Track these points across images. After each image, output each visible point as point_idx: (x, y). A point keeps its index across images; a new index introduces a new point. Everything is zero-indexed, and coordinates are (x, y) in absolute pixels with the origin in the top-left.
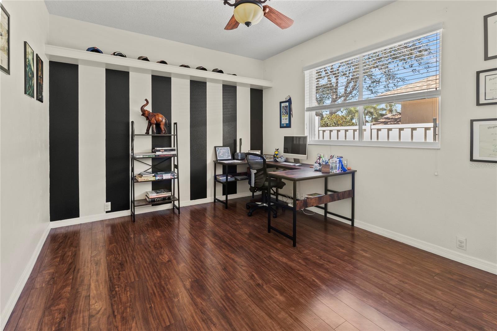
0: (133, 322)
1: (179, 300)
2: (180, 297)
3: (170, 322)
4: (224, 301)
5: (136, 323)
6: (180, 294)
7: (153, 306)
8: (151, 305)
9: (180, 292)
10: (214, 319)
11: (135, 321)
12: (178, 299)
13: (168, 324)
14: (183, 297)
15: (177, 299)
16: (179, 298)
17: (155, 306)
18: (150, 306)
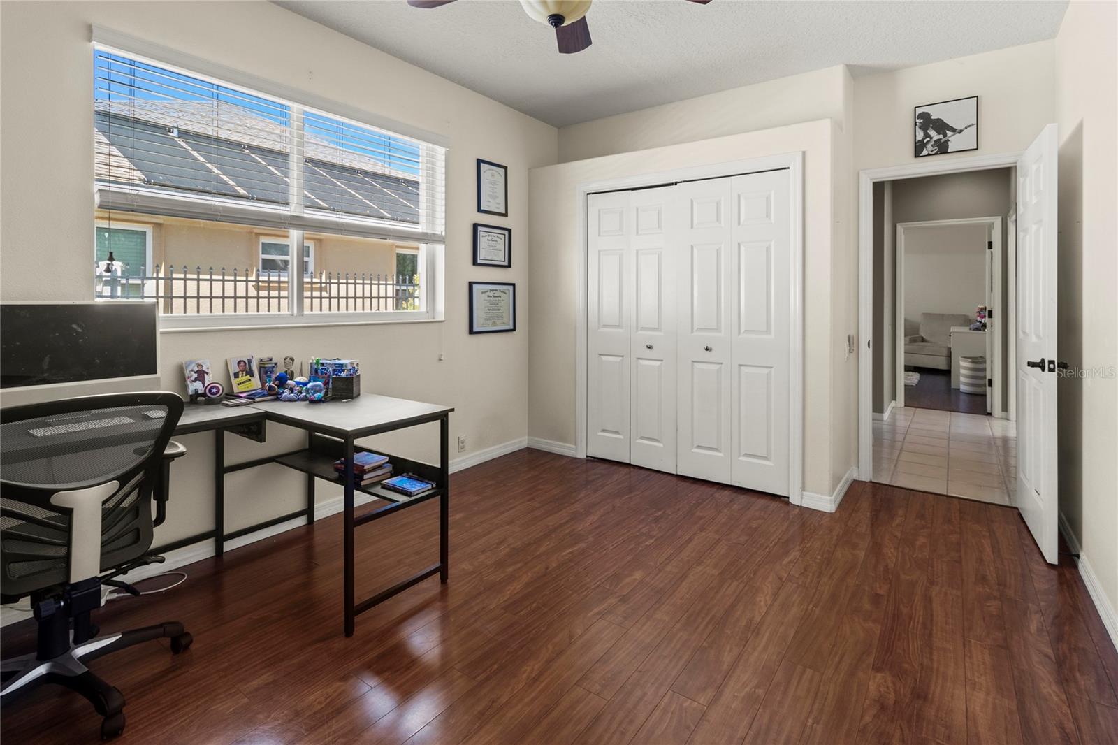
0: (867, 724)
1: (757, 687)
2: (747, 689)
3: (804, 671)
4: (697, 628)
5: (862, 716)
6: (742, 695)
7: (810, 721)
8: (812, 726)
9: (737, 697)
10: (743, 624)
11: (864, 722)
12: (755, 691)
13: (809, 672)
14: (743, 684)
15: (757, 691)
16: (753, 690)
17: (808, 717)
18: (815, 725)
